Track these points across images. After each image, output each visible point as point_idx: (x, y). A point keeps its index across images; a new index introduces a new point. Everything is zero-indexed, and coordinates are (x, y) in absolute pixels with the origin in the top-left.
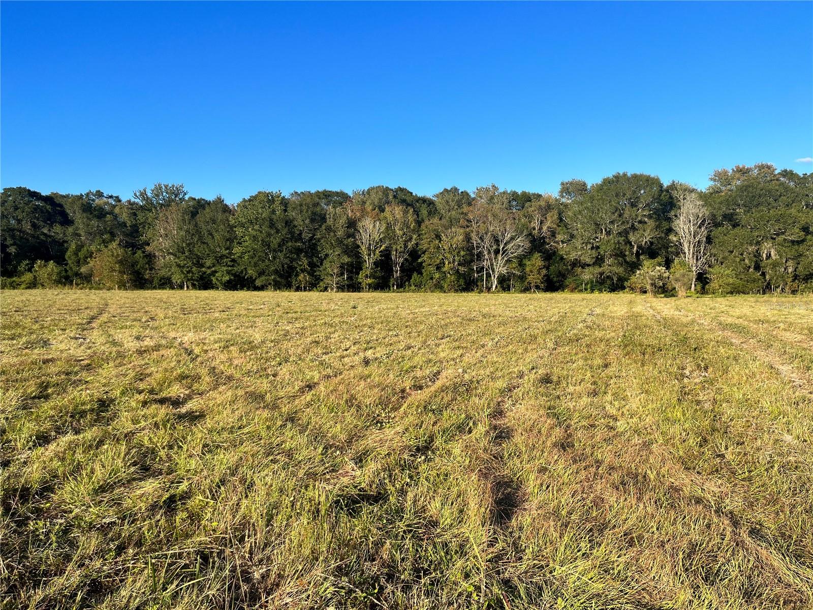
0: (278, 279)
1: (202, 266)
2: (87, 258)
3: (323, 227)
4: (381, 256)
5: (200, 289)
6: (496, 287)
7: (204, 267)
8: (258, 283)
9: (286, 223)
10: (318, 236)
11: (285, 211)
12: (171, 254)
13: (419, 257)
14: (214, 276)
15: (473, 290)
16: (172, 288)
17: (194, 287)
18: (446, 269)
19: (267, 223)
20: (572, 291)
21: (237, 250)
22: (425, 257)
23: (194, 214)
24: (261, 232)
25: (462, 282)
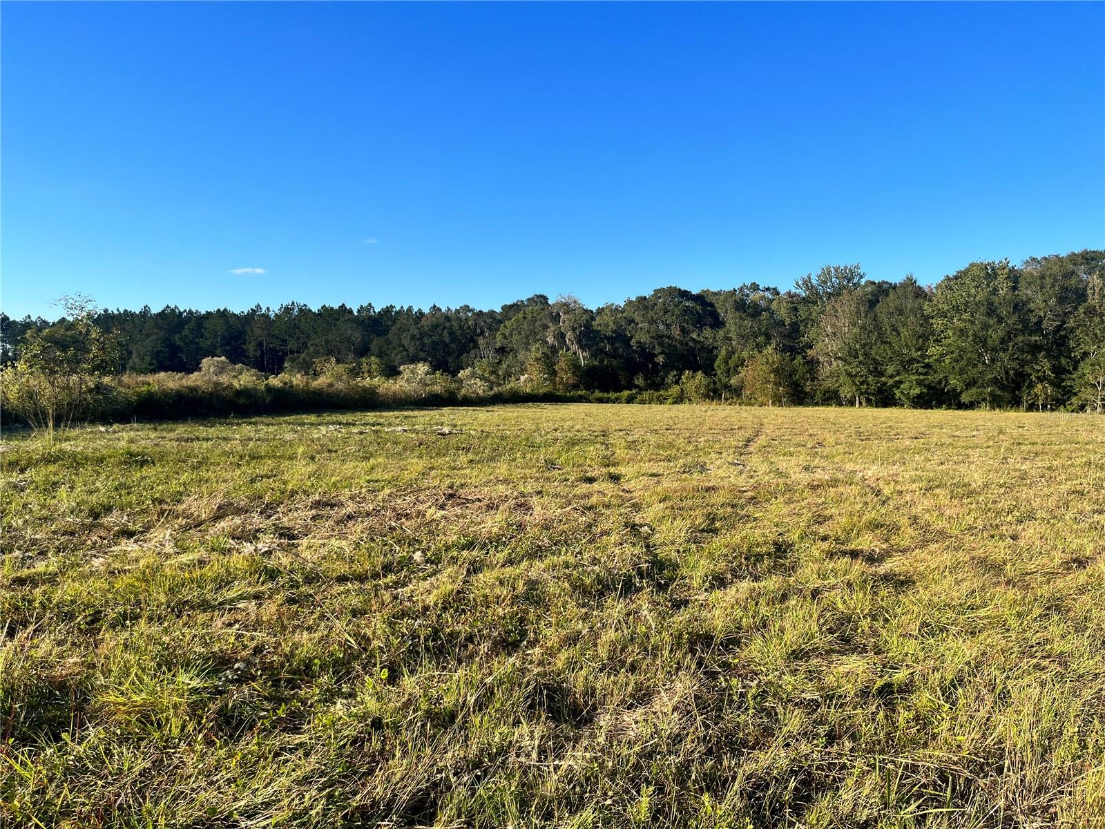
0: (999, 393)
1: (882, 374)
2: (738, 366)
5: (876, 407)
7: (884, 376)
8: (965, 398)
9: (1016, 307)
11: (1015, 288)
12: (840, 358)
14: (898, 388)
16: (841, 405)
17: (869, 402)
19: (983, 309)
21: (934, 350)
23: (873, 303)
24: (973, 323)
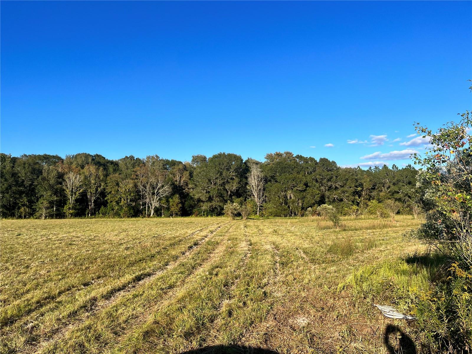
3: (40, 178)
4: (80, 196)
6: (153, 214)
10: (36, 183)
13: (106, 196)
15: (139, 216)
18: (122, 204)
20: (196, 216)
22: (109, 196)
25: (132, 211)
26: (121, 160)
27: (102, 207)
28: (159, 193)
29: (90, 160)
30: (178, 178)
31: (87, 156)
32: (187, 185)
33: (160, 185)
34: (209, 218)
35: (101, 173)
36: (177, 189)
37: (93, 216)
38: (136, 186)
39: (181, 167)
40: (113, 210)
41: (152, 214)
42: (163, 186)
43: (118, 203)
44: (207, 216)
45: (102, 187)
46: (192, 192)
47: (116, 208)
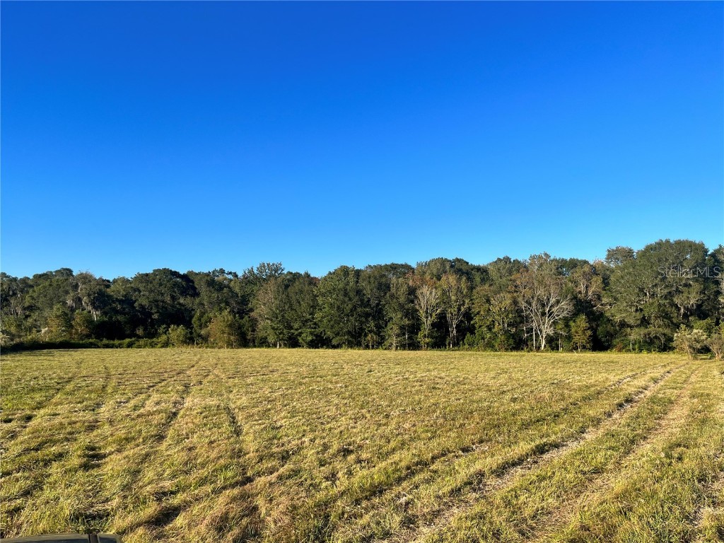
0: (350, 339)
1: (291, 328)
2: (207, 322)
3: (388, 295)
4: (437, 318)
5: (289, 347)
6: (545, 346)
8: (334, 342)
9: (357, 292)
10: (383, 302)
11: (357, 282)
12: (268, 319)
13: (472, 319)
14: (300, 336)
15: (522, 349)
16: (269, 347)
17: (285, 345)
18: (495, 330)
19: (342, 292)
20: (620, 351)
21: (318, 315)
22: (477, 319)
23: (287, 287)
24: (337, 300)
25: (511, 341)
26: (490, 264)
27: (468, 335)
28: (553, 312)
29: (448, 267)
30: (582, 288)
31: (443, 262)
32: (599, 298)
33: (553, 300)
34: (645, 354)
35: (463, 285)
36: (583, 307)
37: (456, 348)
38: (515, 302)
39: (586, 269)
40: (483, 338)
41: (543, 346)
42: (558, 302)
43: (490, 329)
44: (641, 351)
45: (466, 306)
46: (609, 311)
47: (488, 336)
